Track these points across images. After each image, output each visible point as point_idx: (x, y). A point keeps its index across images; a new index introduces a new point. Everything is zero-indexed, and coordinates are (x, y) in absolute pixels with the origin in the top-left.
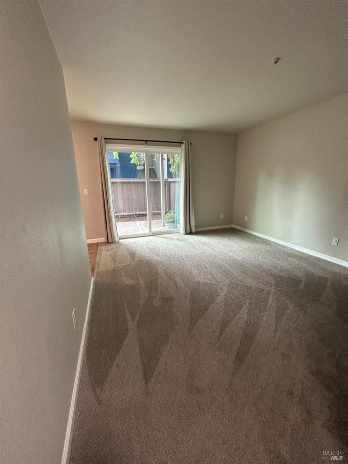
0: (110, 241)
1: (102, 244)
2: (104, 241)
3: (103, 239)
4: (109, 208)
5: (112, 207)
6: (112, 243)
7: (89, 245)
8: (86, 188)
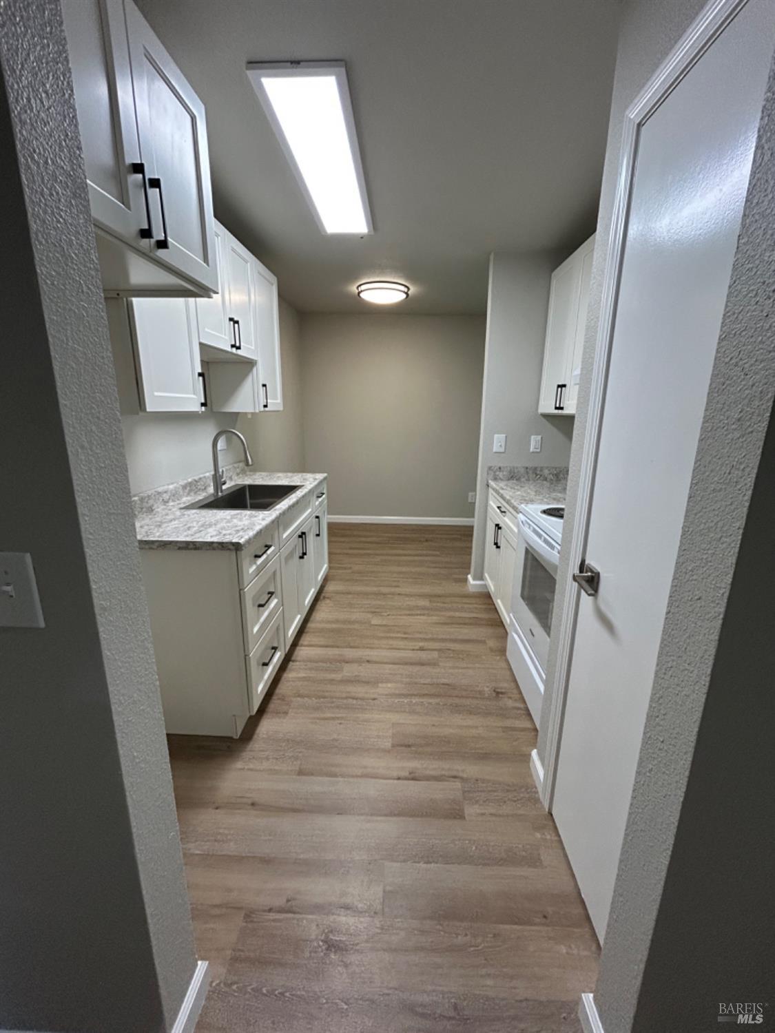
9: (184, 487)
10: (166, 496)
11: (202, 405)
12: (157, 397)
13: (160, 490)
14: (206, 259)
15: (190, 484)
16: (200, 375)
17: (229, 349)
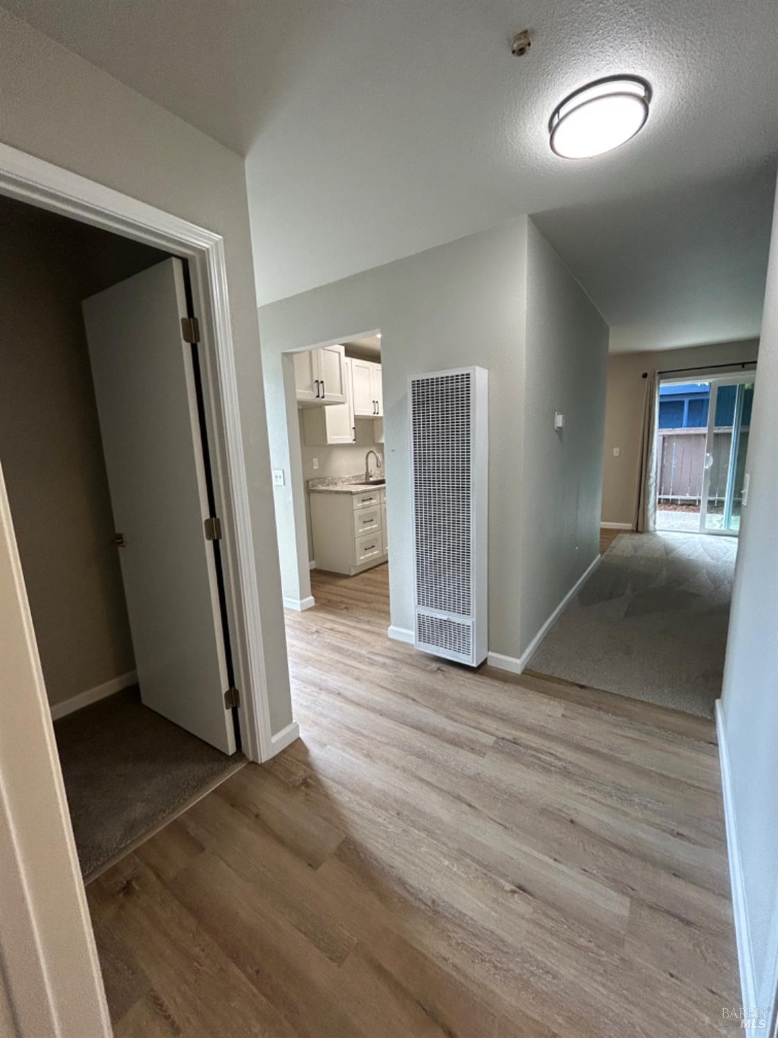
0: (640, 529)
1: (626, 531)
2: (630, 528)
3: (629, 526)
4: (647, 477)
5: (655, 476)
6: (641, 533)
7: (604, 531)
8: (617, 447)
9: (353, 477)
10: (344, 480)
11: (354, 440)
12: (332, 439)
13: (342, 476)
14: (342, 394)
15: (356, 476)
16: (354, 428)
17: (372, 414)
